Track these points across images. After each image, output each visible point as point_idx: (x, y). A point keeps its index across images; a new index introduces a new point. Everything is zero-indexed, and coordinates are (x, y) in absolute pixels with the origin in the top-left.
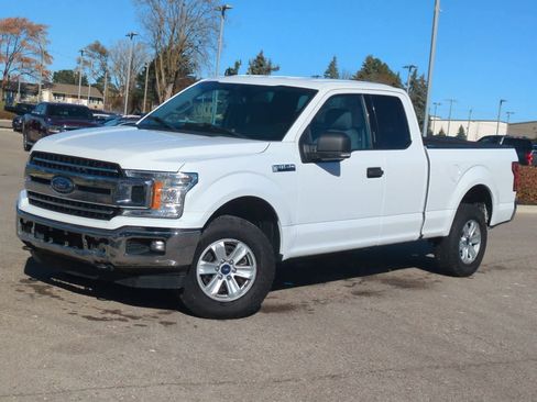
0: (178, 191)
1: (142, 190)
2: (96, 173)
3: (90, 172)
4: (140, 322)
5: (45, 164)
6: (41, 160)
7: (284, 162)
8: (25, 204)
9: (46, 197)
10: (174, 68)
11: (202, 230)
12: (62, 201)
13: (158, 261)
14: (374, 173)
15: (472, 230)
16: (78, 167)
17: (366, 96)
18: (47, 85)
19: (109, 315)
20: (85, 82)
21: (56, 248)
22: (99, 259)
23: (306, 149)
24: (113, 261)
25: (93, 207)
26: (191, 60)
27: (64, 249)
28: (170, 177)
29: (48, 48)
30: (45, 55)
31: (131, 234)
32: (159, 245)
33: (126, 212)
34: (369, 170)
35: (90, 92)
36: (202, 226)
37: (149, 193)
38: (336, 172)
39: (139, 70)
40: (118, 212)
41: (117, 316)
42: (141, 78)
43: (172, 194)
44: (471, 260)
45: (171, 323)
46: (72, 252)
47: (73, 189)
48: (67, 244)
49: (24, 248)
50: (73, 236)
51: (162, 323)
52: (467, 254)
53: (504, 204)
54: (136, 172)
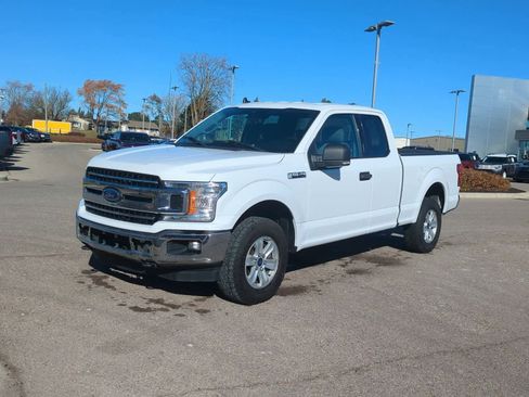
0: (210, 198)
1: (179, 198)
2: (140, 184)
3: (134, 184)
4: (179, 311)
5: (98, 178)
6: (94, 174)
7: (297, 170)
8: (83, 212)
9: (100, 206)
10: (202, 109)
11: (231, 231)
12: (112, 209)
13: (195, 259)
14: (365, 176)
15: (431, 217)
16: (125, 179)
17: (356, 115)
18: (124, 122)
19: (152, 305)
20: (147, 119)
21: (109, 249)
22: (145, 259)
23: (314, 159)
24: (156, 260)
25: (138, 213)
26: (214, 104)
27: (115, 250)
28: (204, 186)
29: (124, 98)
30: (122, 102)
31: (170, 237)
32: (196, 245)
33: (166, 217)
34: (361, 174)
35: (150, 125)
36: (231, 228)
37: (186, 200)
38: (337, 177)
39: (181, 111)
40: (159, 218)
41: (160, 306)
42: (182, 116)
43: (206, 201)
44: (431, 240)
45: (205, 311)
46: (122, 253)
47: (121, 198)
48: (117, 245)
49: (83, 248)
50: (122, 239)
51: (198, 311)
52: (428, 236)
53: (452, 196)
54: (174, 183)
